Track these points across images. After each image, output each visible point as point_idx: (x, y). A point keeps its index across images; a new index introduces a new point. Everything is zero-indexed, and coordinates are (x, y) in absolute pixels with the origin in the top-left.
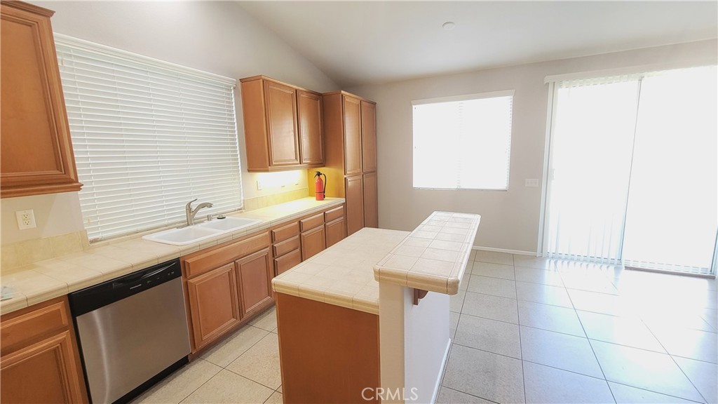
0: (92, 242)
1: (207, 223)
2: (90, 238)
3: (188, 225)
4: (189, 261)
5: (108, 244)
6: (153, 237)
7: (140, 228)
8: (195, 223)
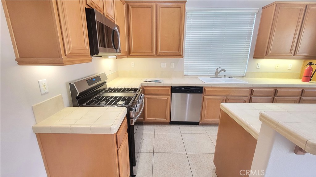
0: (185, 75)
1: (223, 78)
2: (185, 74)
3: (215, 77)
4: (206, 89)
5: (188, 77)
6: (201, 78)
7: (199, 74)
8: (218, 77)
